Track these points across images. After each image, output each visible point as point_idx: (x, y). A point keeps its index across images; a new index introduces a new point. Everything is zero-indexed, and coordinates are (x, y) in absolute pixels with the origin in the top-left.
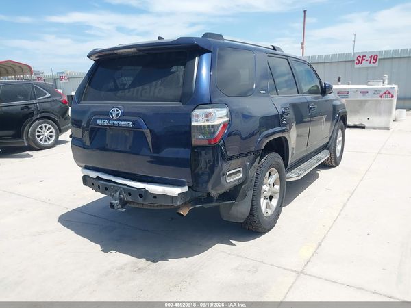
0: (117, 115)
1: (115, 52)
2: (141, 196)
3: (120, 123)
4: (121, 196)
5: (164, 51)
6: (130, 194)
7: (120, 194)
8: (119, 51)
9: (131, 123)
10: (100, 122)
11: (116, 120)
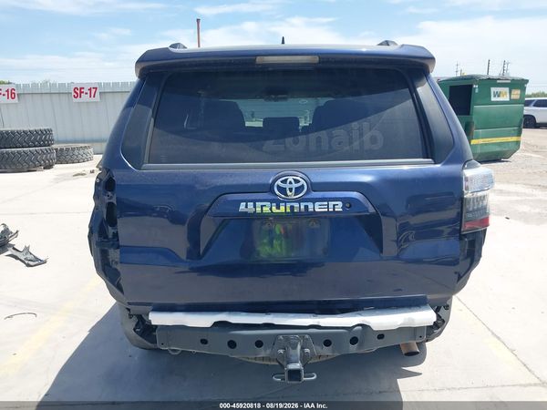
0: (299, 190)
1: (259, 60)
2: (354, 341)
3: (310, 206)
4: (307, 350)
5: (367, 66)
6: (327, 343)
7: (302, 348)
8: (266, 58)
9: (340, 204)
10: (242, 207)
11: (299, 201)
